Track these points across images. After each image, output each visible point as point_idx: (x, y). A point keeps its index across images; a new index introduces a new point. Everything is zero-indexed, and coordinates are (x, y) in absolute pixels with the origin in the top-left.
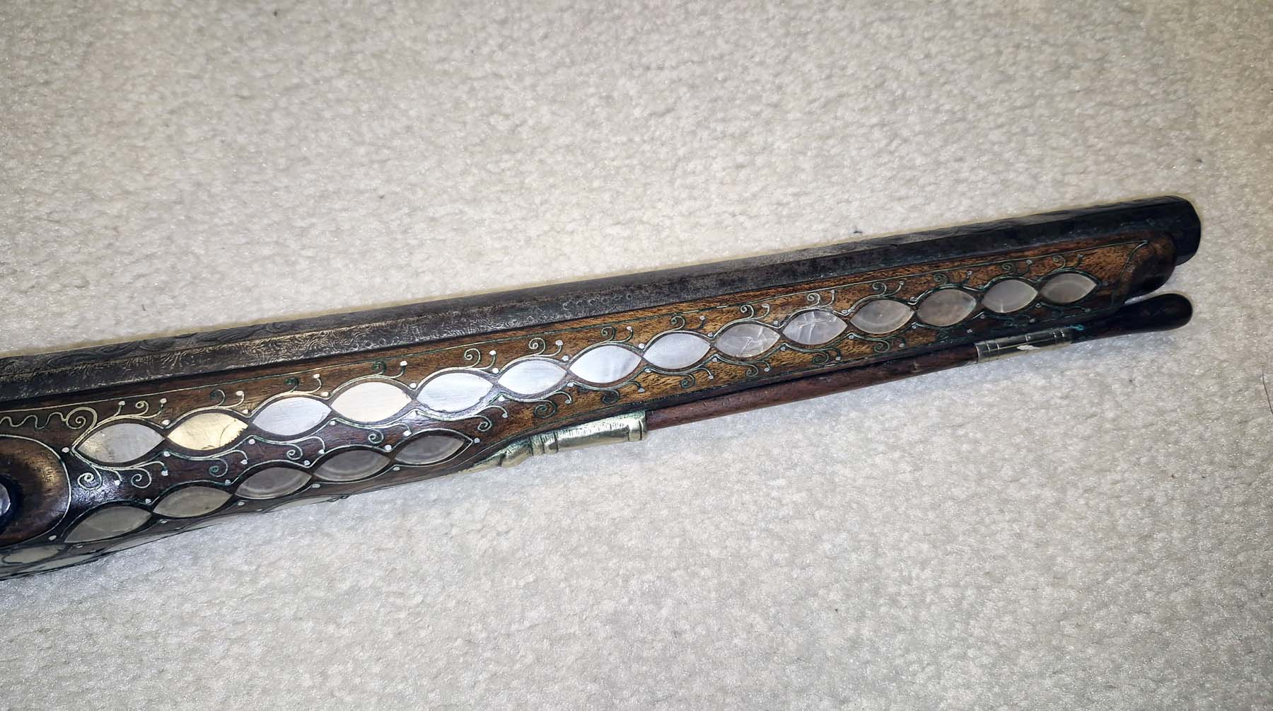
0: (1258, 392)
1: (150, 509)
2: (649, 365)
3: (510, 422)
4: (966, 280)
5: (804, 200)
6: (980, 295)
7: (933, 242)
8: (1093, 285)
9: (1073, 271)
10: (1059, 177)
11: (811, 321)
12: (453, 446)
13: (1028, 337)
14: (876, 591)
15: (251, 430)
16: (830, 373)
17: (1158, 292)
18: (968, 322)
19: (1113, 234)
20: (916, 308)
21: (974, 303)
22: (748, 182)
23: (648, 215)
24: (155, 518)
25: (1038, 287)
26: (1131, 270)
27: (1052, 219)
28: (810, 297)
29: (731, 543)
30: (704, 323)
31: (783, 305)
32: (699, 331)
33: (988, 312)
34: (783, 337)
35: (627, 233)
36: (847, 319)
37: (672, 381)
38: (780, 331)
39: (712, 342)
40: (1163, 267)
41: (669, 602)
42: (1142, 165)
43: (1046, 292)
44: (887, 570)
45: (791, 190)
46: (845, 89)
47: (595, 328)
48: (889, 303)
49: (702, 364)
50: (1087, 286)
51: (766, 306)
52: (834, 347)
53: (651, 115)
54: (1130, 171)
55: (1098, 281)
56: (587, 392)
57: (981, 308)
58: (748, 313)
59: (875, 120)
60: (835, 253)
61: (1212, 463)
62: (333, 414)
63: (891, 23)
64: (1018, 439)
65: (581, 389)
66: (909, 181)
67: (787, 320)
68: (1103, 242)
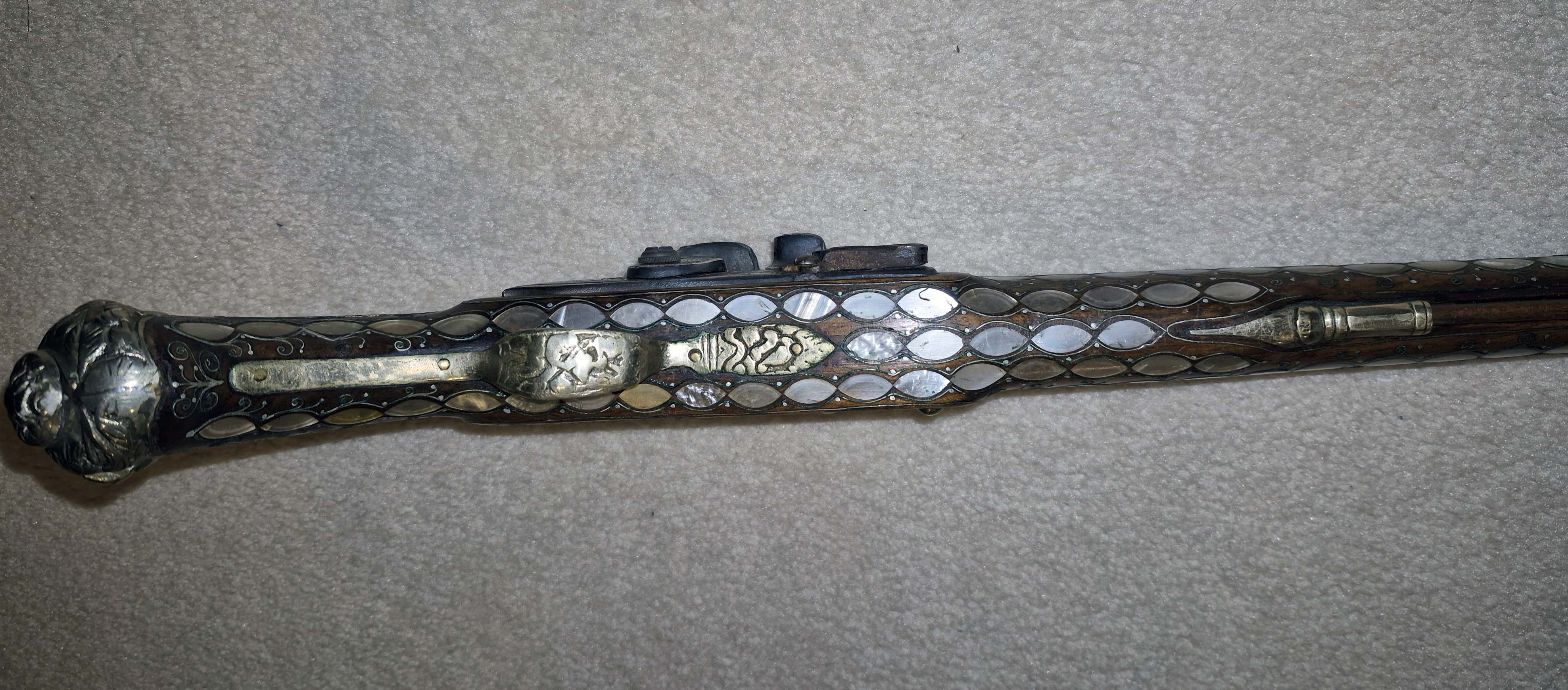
0: (35, 22)
22: (351, 286)
64: (204, 45)
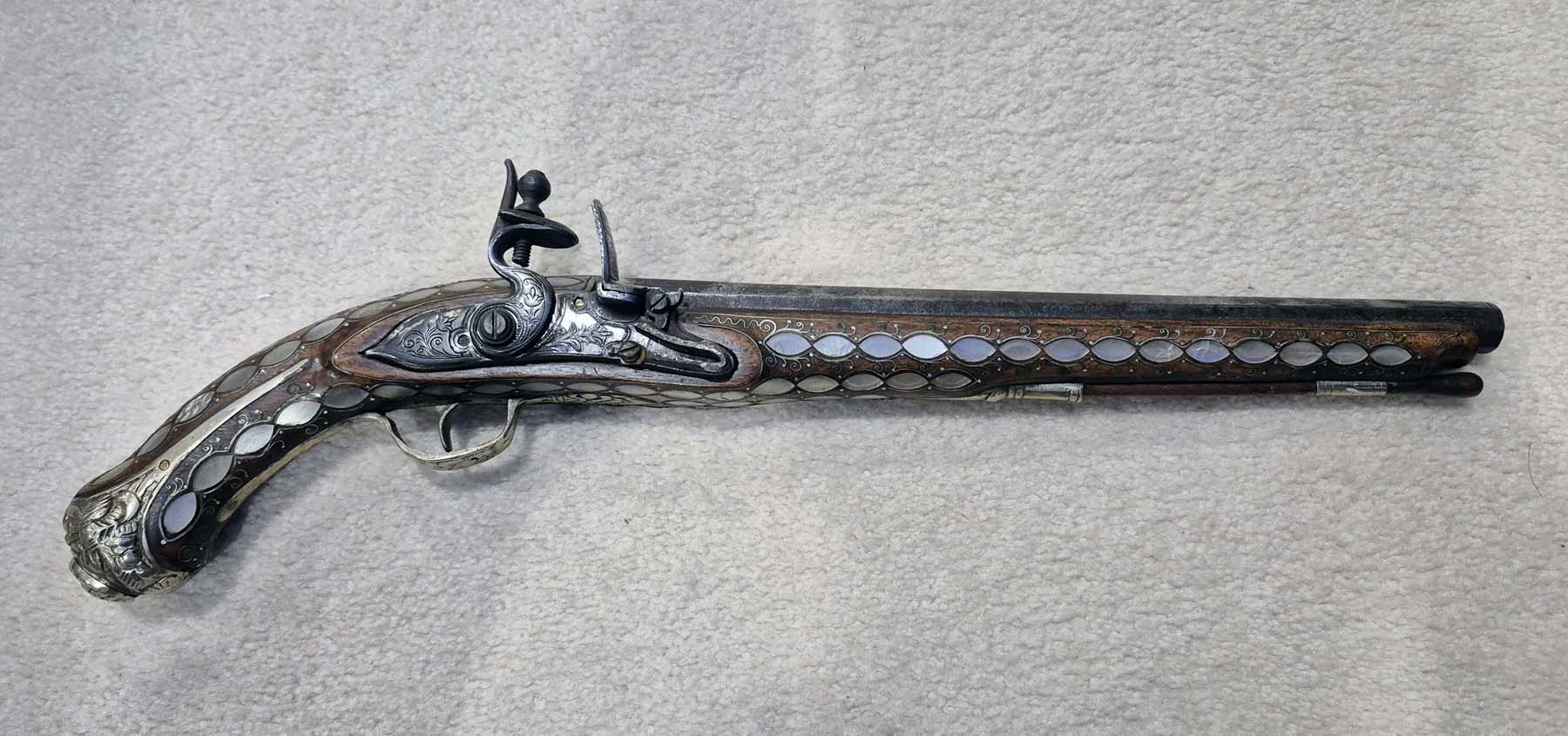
1: (796, 383)
2: (1094, 356)
3: (1001, 374)
4: (1319, 339)
5: (1216, 257)
6: (1326, 350)
7: (1303, 308)
8: (1409, 357)
9: (1397, 345)
10: (1413, 272)
11: (1206, 347)
12: (964, 381)
13: (1356, 384)
14: (1213, 526)
15: (858, 349)
16: (1213, 382)
17: (1458, 371)
18: (1313, 366)
19: (1435, 325)
20: (1279, 350)
21: (1320, 354)
22: (1176, 237)
23: (1101, 249)
24: (797, 388)
25: (1369, 351)
26: (1440, 352)
27: (1392, 306)
28: (1209, 330)
29: (1121, 477)
30: (1134, 335)
31: (1190, 333)
32: (1130, 341)
33: (1330, 361)
34: (1185, 353)
35: (1083, 260)
36: (1230, 350)
37: (1106, 368)
38: (1184, 350)
39: (1138, 348)
40: (1465, 354)
41: (1075, 505)
42: (1481, 273)
43: (1375, 355)
44: (1222, 517)
45: (1208, 249)
46: (1263, 179)
47: (1063, 326)
48: (1261, 345)
49: (1128, 361)
50: (1405, 357)
51: (1178, 331)
52: (1218, 366)
53: (1115, 177)
54: (1471, 276)
55: (1414, 354)
56: (1051, 365)
57: (1324, 358)
58: (1165, 334)
59: (1281, 206)
60: (1232, 303)
61: (1474, 494)
62: (903, 349)
63: (1309, 133)
65: (1048, 362)
66: (1298, 256)
67: (1190, 344)
68: (1425, 329)
